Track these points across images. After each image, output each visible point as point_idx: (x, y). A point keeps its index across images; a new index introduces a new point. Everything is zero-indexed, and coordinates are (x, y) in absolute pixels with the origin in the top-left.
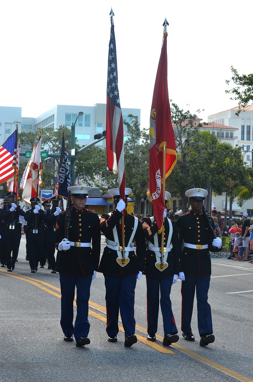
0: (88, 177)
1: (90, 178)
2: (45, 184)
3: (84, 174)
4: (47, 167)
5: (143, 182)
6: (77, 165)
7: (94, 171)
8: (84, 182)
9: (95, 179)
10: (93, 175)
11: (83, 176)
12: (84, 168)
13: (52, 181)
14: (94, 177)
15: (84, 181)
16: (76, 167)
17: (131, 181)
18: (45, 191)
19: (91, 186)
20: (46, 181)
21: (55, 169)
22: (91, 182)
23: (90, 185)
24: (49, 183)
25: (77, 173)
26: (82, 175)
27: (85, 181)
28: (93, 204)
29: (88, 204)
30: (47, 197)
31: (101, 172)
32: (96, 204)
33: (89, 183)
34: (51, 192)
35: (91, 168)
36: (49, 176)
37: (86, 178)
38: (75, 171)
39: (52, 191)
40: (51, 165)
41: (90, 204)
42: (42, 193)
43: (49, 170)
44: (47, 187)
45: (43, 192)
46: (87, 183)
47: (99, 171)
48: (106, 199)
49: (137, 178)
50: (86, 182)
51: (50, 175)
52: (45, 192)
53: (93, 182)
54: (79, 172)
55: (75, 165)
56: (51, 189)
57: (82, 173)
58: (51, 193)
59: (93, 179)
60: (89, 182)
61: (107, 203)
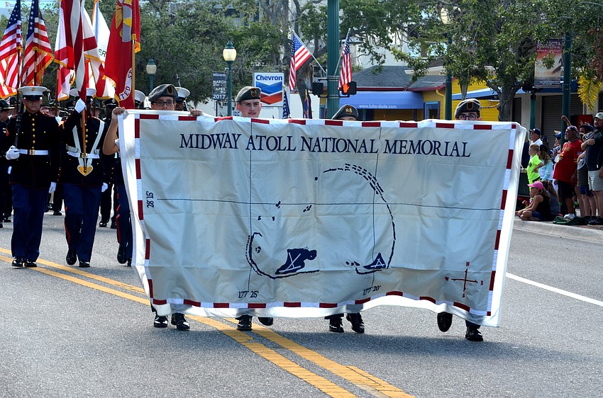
0: (373, 38)
1: (377, 39)
2: (265, 57)
3: (363, 29)
4: (269, 14)
5: (523, 43)
6: (343, 8)
7: (389, 22)
8: (364, 50)
9: (391, 41)
10: (386, 31)
11: (361, 35)
12: (362, 14)
13: (282, 50)
14: (388, 38)
15: (362, 49)
16: (341, 13)
17: (490, 40)
18: (264, 74)
19: (381, 60)
20: (267, 49)
21: (290, 19)
22: (381, 51)
23: (378, 58)
24: (275, 55)
25: (344, 27)
26: (358, 32)
27: (365, 47)
28: (386, 107)
29: (376, 107)
30: (269, 91)
31: (405, 25)
32: (395, 107)
33: (376, 54)
34: (278, 78)
35: (381, 14)
36: (273, 36)
37: (367, 42)
38: (341, 22)
39: (282, 75)
40: (278, 10)
41: (380, 107)
42: (256, 80)
43: (272, 21)
44: (268, 66)
45: (259, 78)
46: (370, 52)
47: (402, 22)
48: (420, 93)
49: (507, 30)
50: (367, 51)
51: (277, 34)
52: (265, 78)
53: (388, 50)
54: (349, 24)
55: (340, 8)
56: (280, 71)
57: (358, 27)
58: (278, 81)
59: (385, 41)
60: (375, 50)
61: (424, 104)
